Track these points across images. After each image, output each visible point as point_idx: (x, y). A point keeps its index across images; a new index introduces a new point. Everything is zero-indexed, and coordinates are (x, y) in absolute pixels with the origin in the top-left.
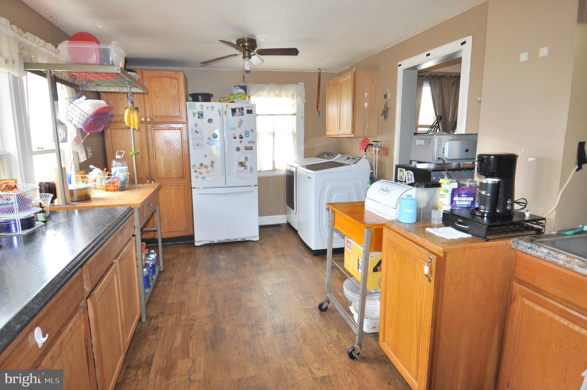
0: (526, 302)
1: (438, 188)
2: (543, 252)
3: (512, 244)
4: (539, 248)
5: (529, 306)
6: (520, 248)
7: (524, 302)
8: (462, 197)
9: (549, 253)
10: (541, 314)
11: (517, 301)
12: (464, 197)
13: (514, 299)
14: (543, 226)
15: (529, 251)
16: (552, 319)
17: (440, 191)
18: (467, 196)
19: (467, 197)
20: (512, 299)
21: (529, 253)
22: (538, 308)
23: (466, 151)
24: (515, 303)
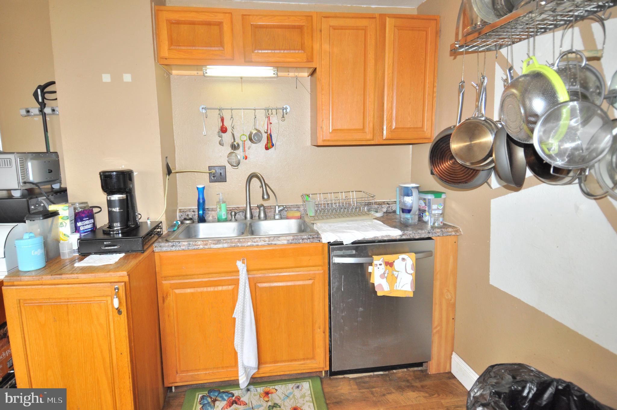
0: (177, 291)
1: (56, 217)
2: (184, 245)
3: (156, 248)
4: (179, 243)
5: (181, 293)
6: (164, 249)
7: (175, 292)
8: (84, 221)
9: (189, 244)
10: (192, 294)
11: (170, 295)
12: (86, 220)
13: (167, 295)
14: (161, 228)
15: (174, 249)
16: (201, 293)
17: (59, 219)
18: (88, 218)
19: (88, 220)
20: (165, 296)
21: (174, 250)
22: (189, 291)
23: (49, 172)
24: (168, 299)
